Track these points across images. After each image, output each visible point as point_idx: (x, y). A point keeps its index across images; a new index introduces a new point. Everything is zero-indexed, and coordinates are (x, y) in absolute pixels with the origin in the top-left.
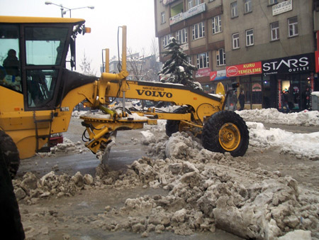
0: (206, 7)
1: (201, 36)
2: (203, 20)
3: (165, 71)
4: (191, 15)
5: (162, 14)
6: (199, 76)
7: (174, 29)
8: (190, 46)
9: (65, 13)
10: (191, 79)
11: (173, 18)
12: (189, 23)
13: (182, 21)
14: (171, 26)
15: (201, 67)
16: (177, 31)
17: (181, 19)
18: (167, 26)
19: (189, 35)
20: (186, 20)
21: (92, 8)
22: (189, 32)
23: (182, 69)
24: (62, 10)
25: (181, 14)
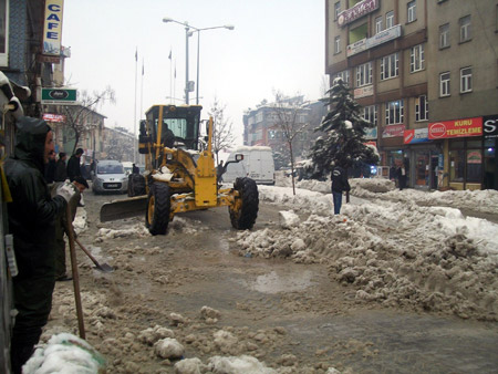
0: (402, 31)
1: (393, 74)
2: (398, 51)
3: (325, 126)
4: (378, 42)
5: (336, 39)
6: (388, 135)
7: (353, 62)
8: (375, 89)
9: (191, 35)
10: (363, 140)
11: (352, 46)
12: (376, 54)
13: (366, 51)
14: (349, 58)
15: (392, 122)
16: (357, 66)
17: (364, 48)
18: (342, 58)
19: (375, 72)
20: (372, 49)
21: (231, 28)
22: (376, 68)
23: (349, 124)
24: (187, 29)
25: (364, 40)
